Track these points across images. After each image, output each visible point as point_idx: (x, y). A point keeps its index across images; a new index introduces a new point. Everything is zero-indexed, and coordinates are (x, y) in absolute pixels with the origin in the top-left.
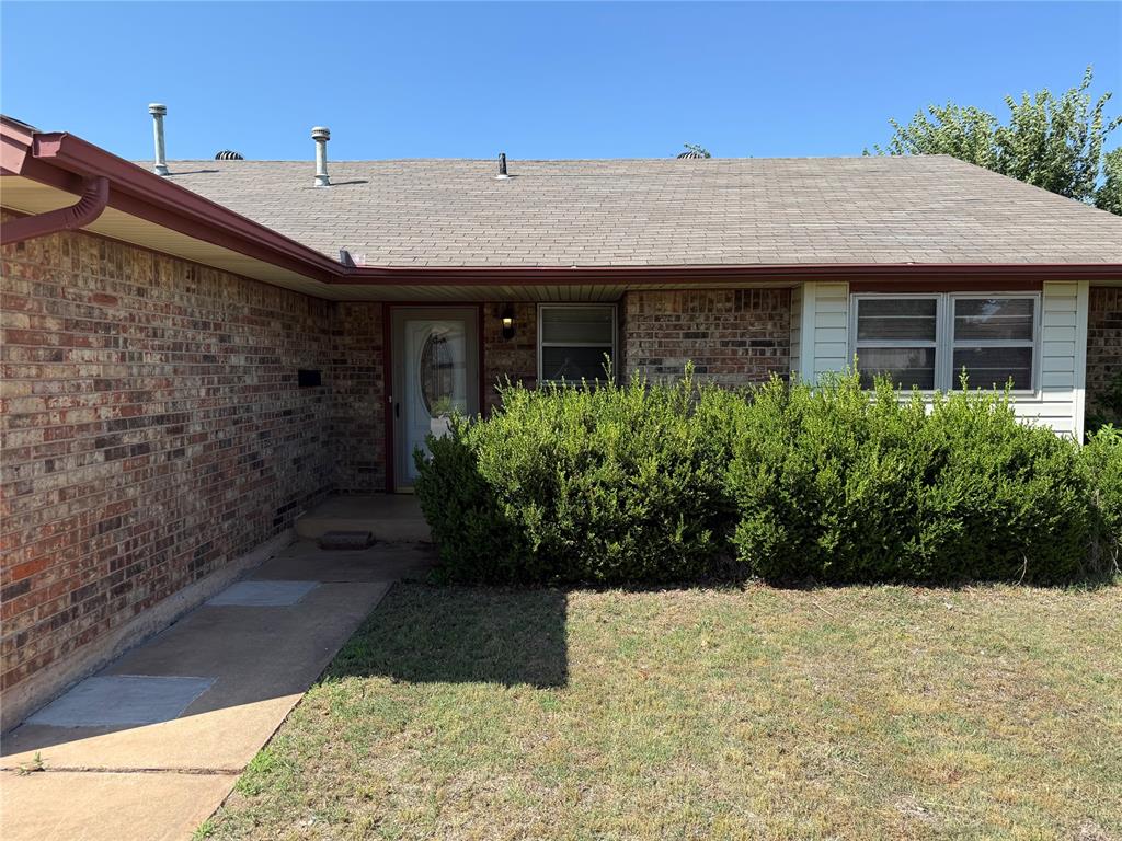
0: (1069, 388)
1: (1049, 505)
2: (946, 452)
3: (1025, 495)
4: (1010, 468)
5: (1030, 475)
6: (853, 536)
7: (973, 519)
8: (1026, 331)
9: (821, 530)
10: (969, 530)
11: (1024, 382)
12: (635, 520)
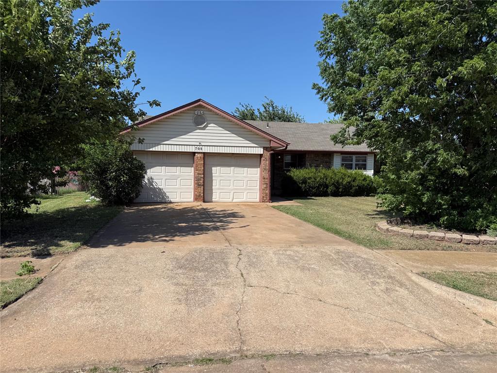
0: (371, 170)
8: (365, 161)
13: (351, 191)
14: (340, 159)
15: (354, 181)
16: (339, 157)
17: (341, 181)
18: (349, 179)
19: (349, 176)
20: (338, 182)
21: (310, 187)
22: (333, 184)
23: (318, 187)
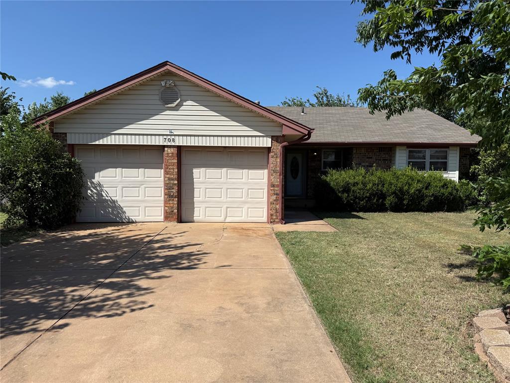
0: (455, 171)
1: (451, 194)
2: (429, 183)
3: (446, 192)
4: (443, 186)
5: (447, 187)
6: (411, 200)
7: (436, 197)
8: (446, 158)
9: (404, 199)
10: (434, 200)
11: (445, 169)
12: (366, 197)
13: (422, 203)
14: (405, 155)
15: (427, 188)
16: (405, 152)
17: (406, 188)
18: (420, 185)
19: (419, 181)
20: (401, 190)
21: (356, 198)
22: (394, 193)
23: (369, 198)
